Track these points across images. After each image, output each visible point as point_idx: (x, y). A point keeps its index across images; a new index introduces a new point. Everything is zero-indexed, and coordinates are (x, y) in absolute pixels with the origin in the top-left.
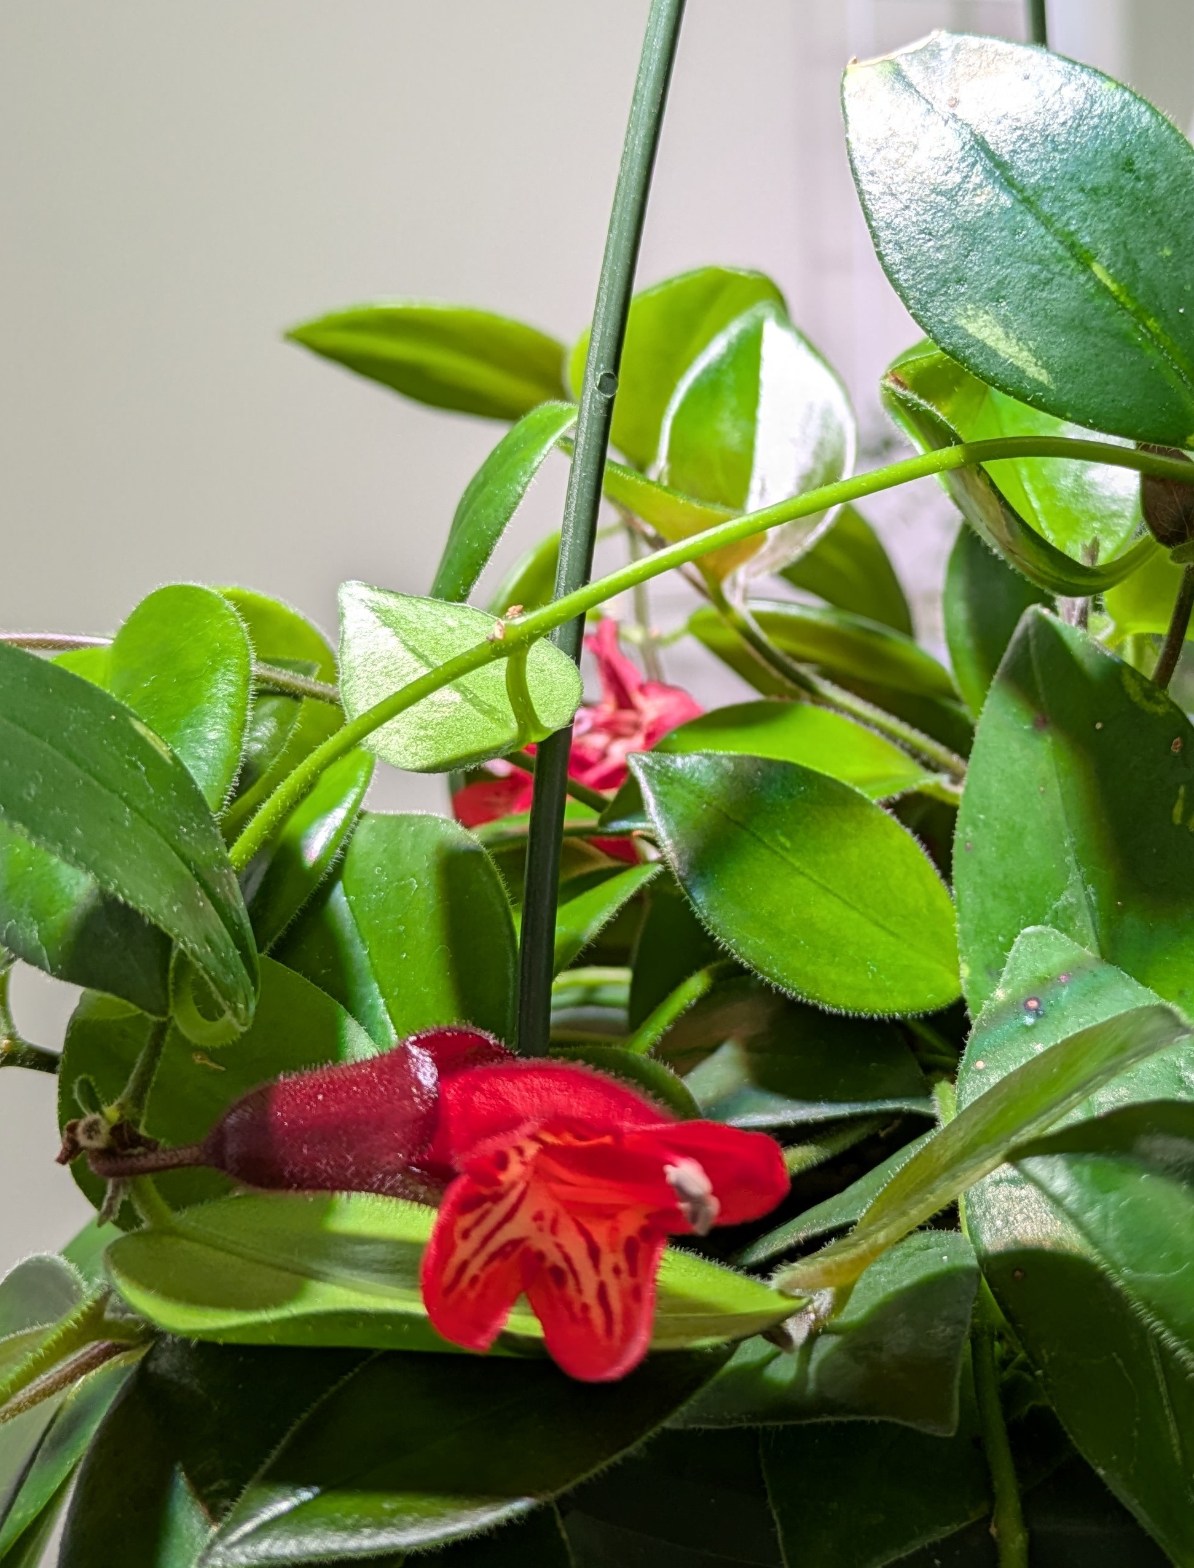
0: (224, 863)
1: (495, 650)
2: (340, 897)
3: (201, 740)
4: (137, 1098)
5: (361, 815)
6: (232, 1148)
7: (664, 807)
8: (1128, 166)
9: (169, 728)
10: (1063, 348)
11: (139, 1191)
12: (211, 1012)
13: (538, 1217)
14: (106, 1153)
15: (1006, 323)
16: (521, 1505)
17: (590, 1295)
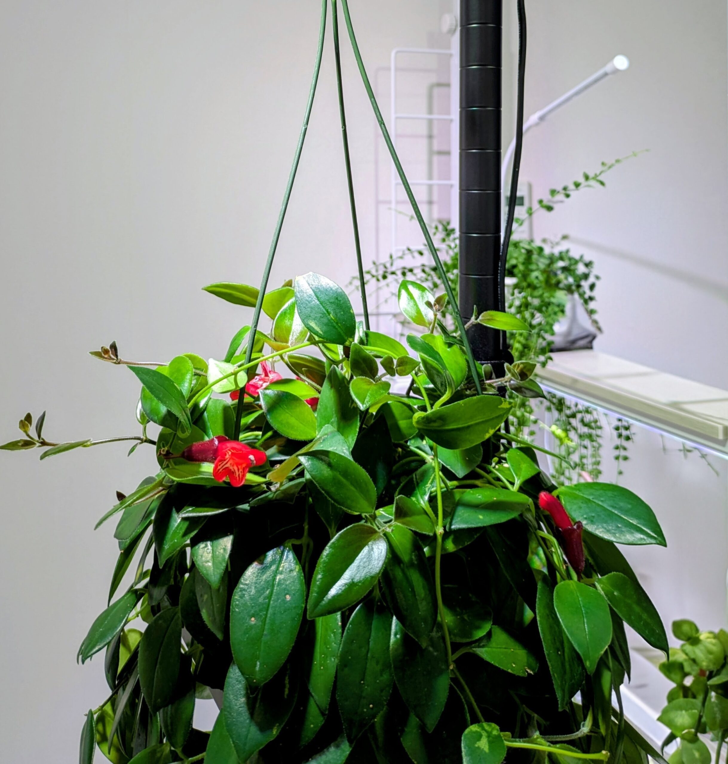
0: (187, 407)
1: (232, 374)
2: (205, 414)
3: (184, 386)
4: (170, 447)
5: (210, 399)
6: (186, 454)
7: (264, 400)
8: (337, 298)
9: (179, 384)
10: (325, 328)
11: (170, 462)
12: (183, 432)
13: (231, 464)
14: (164, 455)
15: (316, 324)
16: (226, 509)
17: (237, 476)
